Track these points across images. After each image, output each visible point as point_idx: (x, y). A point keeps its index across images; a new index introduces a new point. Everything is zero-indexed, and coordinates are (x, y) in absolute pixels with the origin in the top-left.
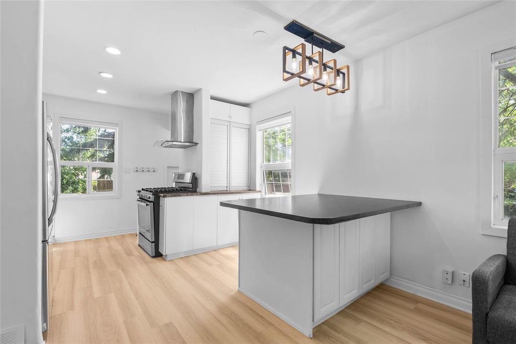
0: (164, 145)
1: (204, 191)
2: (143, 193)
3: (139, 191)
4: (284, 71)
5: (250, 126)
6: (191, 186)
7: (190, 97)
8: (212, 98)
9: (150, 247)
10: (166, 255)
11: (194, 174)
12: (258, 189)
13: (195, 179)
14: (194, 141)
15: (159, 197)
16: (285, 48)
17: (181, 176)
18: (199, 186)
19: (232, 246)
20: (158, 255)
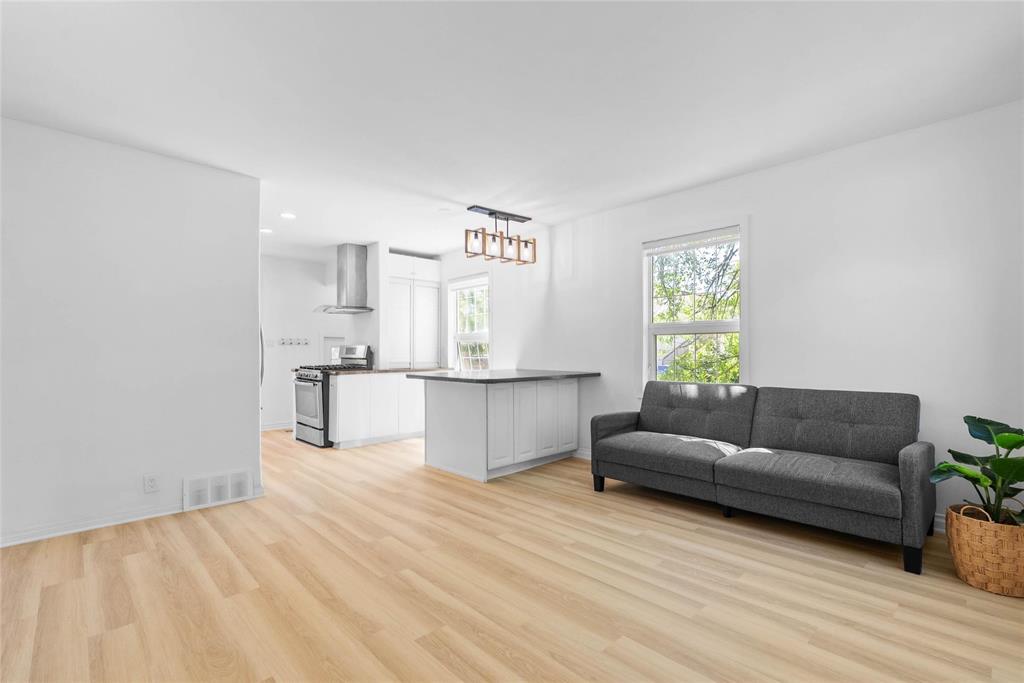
0: (329, 310)
1: (382, 368)
2: (302, 372)
3: (297, 370)
4: (466, 251)
5: (440, 284)
6: (364, 362)
7: (363, 250)
8: (392, 251)
9: (317, 437)
10: (339, 444)
11: (369, 347)
12: (450, 366)
13: (370, 355)
14: (368, 306)
15: (328, 375)
16: (467, 231)
17: (350, 350)
18: (375, 361)
19: (417, 436)
20: (329, 444)
